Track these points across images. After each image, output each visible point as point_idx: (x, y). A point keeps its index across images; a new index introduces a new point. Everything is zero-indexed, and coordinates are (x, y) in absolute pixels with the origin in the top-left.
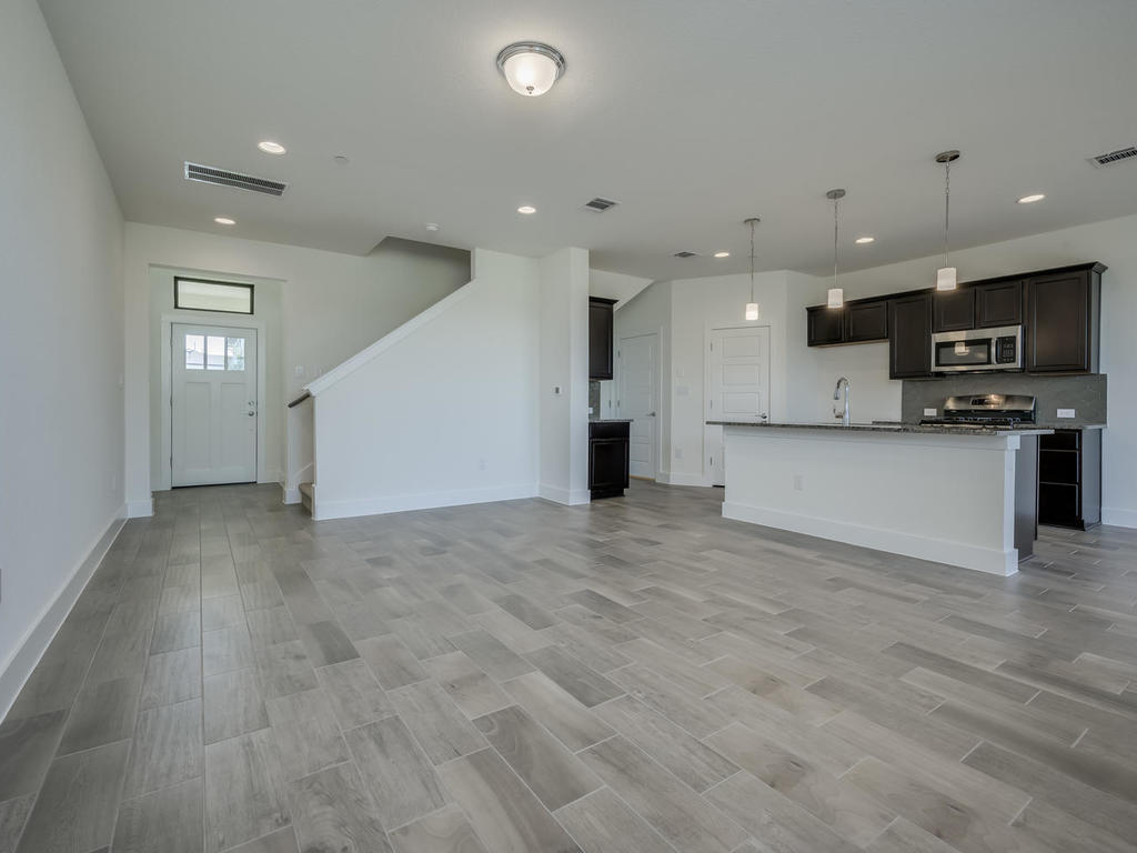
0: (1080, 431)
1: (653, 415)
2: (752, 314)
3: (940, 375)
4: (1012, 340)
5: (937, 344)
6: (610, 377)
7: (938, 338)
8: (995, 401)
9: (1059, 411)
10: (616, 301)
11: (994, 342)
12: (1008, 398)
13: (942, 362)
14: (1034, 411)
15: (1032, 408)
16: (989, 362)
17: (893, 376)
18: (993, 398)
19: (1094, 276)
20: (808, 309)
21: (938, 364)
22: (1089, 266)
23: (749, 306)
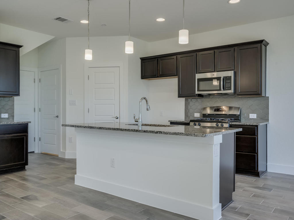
0: (257, 126)
1: (57, 117)
2: (88, 56)
3: (200, 96)
4: (230, 78)
5: (198, 79)
6: (18, 95)
7: (198, 76)
8: (225, 110)
9: (250, 115)
10: (21, 46)
11: (222, 79)
12: (230, 108)
13: (201, 89)
14: (240, 115)
15: (239, 114)
16: (220, 90)
17: (180, 96)
18: (224, 108)
19: (263, 47)
20: (141, 58)
21: (198, 90)
22: (261, 42)
23: (87, 51)
